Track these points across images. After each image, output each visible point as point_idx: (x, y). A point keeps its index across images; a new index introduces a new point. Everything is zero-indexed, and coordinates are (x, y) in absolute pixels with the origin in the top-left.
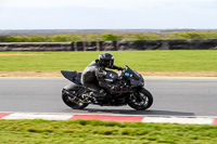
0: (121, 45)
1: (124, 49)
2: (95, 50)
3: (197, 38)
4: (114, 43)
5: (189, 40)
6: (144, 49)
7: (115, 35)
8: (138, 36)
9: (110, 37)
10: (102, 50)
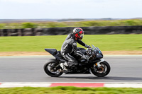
0: (38, 31)
1: (41, 35)
3: (96, 26)
4: (33, 30)
5: (91, 27)
6: (56, 34)
7: (32, 23)
8: (50, 24)
9: (29, 25)
10: (23, 35)
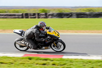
0: (50, 15)
1: (52, 17)
2: (35, 18)
4: (46, 14)
5: (88, 13)
6: (62, 18)
9: (44, 11)
10: (39, 18)
